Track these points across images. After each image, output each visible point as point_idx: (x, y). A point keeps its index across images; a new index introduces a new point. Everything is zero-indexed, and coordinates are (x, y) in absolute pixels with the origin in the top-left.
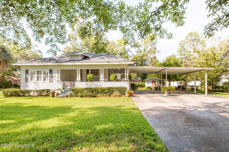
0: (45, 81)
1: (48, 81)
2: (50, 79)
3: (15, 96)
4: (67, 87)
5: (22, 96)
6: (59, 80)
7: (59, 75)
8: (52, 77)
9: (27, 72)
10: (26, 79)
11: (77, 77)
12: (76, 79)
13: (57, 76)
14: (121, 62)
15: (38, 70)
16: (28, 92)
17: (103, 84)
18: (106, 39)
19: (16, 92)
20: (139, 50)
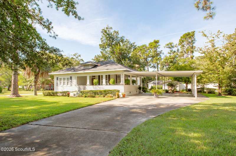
0: (68, 85)
1: (70, 85)
2: (70, 84)
3: (49, 96)
4: (81, 89)
5: (53, 96)
6: (76, 84)
7: (76, 80)
8: (72, 82)
9: (57, 79)
10: (57, 84)
11: (87, 82)
12: (87, 84)
13: (75, 81)
14: (116, 69)
15: (64, 77)
16: (57, 93)
17: (104, 87)
18: (133, 44)
19: (49, 93)
20: (172, 51)
